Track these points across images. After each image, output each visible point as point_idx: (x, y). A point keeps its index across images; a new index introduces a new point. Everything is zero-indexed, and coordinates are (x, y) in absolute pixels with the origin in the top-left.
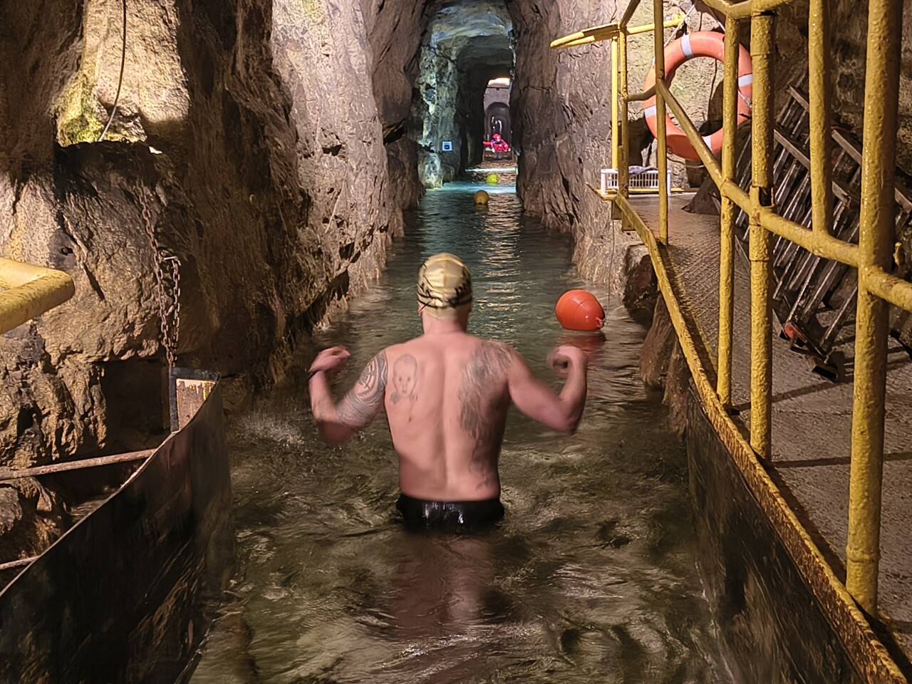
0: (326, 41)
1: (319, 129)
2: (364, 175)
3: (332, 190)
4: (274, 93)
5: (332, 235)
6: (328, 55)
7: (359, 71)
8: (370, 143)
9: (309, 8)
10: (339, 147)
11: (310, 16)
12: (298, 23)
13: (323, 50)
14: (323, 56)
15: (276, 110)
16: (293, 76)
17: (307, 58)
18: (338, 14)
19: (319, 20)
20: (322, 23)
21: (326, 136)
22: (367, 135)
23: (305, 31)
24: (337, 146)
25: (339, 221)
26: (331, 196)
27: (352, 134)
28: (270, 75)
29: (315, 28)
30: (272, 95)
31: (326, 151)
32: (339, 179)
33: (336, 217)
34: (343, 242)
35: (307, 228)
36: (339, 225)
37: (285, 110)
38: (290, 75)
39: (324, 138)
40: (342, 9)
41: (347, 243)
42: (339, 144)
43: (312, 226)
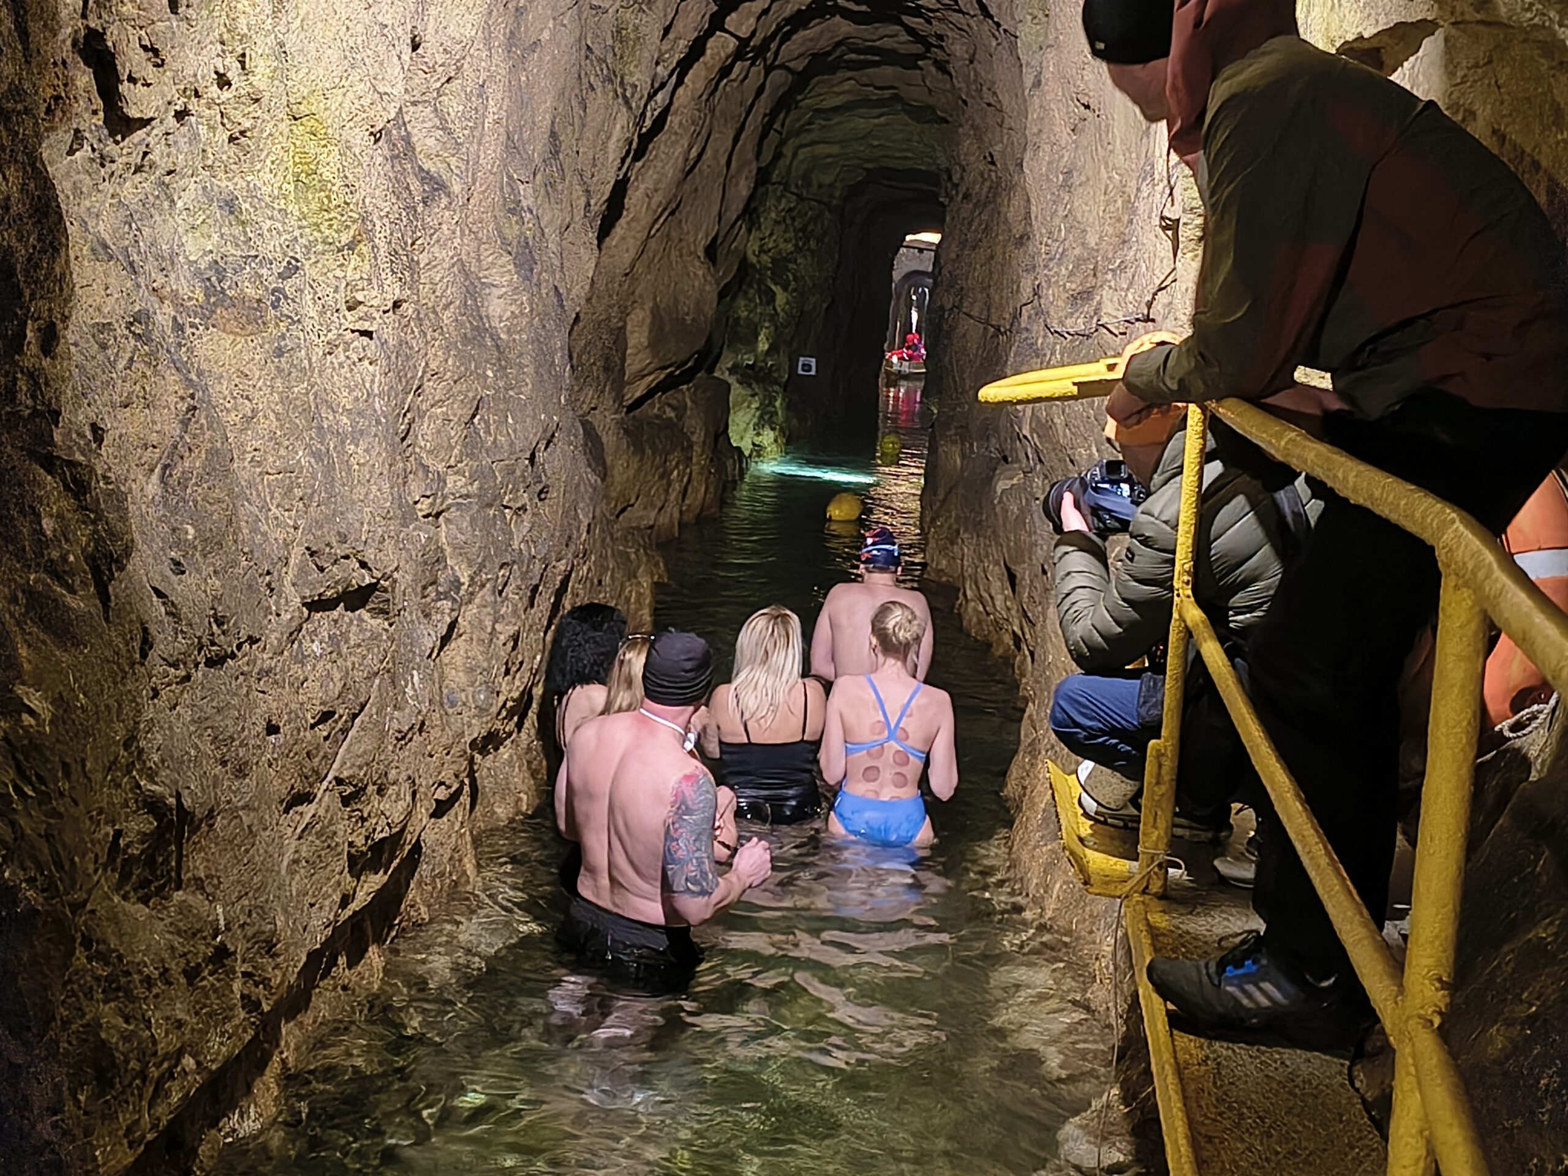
0: (360, 297)
1: (297, 555)
2: (490, 599)
3: (326, 716)
4: (60, 516)
5: (319, 835)
6: (368, 334)
7: (509, 332)
8: (523, 508)
9: (314, 206)
10: (373, 587)
11: (317, 225)
12: (271, 247)
13: (351, 320)
14: (349, 336)
15: (59, 577)
16: (192, 426)
17: (279, 352)
18: (445, 201)
19: (345, 238)
20: (351, 246)
21: (322, 569)
22: (515, 490)
23: (292, 269)
24: (370, 585)
25: (350, 790)
26: (323, 730)
27: (468, 496)
28: (50, 463)
29: (330, 260)
30: (48, 524)
31: (318, 605)
32: (359, 675)
33: (339, 781)
34: (360, 841)
35: (178, 895)
36: (346, 801)
37: (96, 571)
38: (185, 423)
39: (316, 575)
40: (456, 188)
41: (378, 836)
42: (368, 580)
43: (199, 884)
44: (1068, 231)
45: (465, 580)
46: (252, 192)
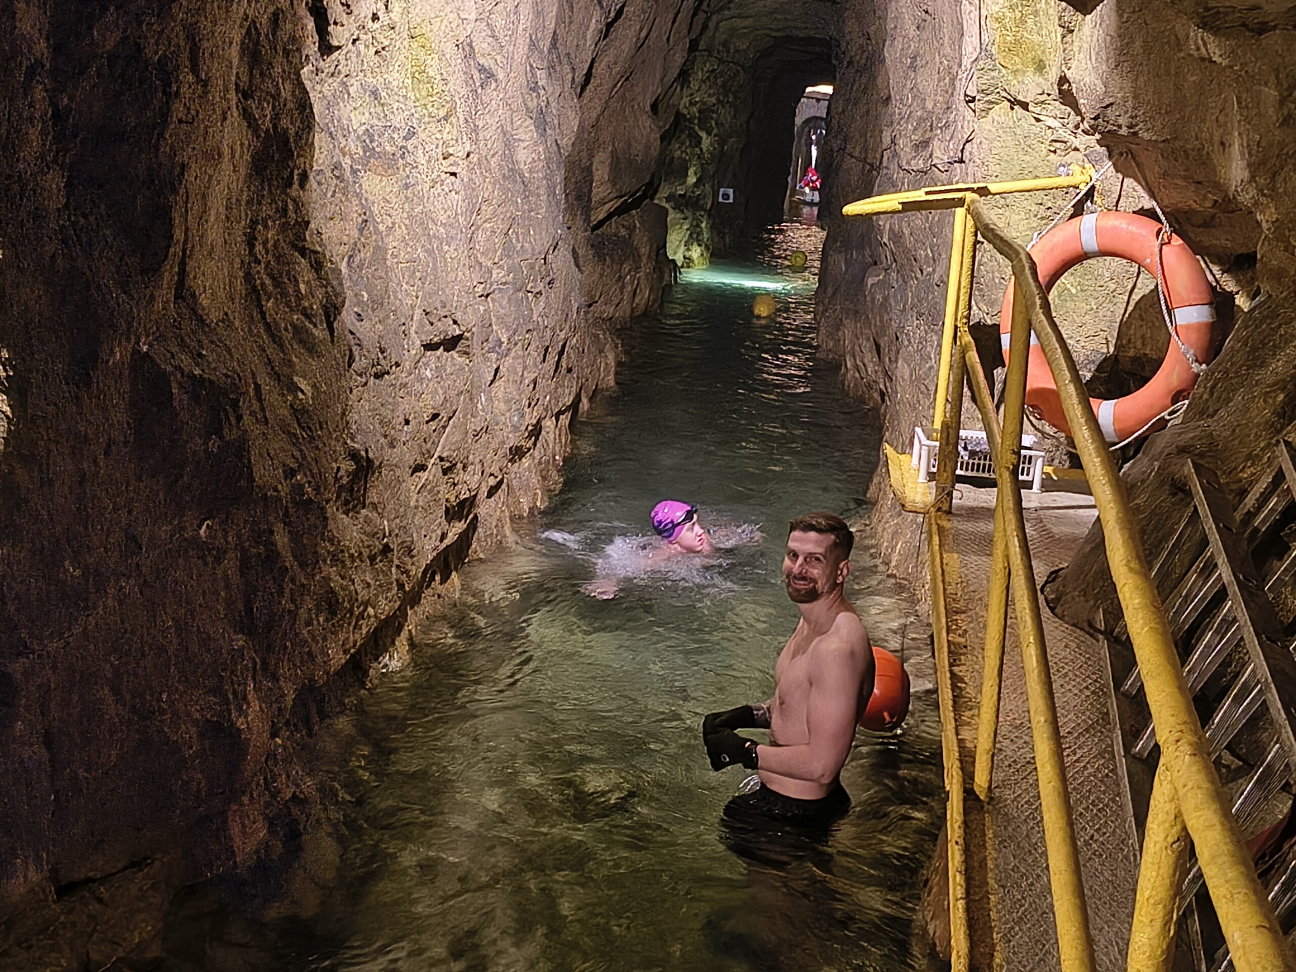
0: (451, 151)
1: (418, 312)
2: (520, 353)
3: (435, 416)
4: (308, 283)
5: (430, 491)
6: (454, 174)
7: (530, 172)
8: (540, 293)
9: (424, 93)
10: (460, 337)
11: (425, 105)
12: (397, 120)
13: (445, 166)
14: (443, 176)
15: (308, 316)
16: (365, 232)
17: (407, 186)
18: (494, 86)
19: (442, 113)
20: (446, 118)
21: (432, 324)
22: (535, 281)
23: (411, 134)
24: (458, 336)
25: (448, 464)
26: (433, 425)
27: (505, 283)
28: (303, 252)
29: (433, 128)
30: (302, 287)
31: (430, 347)
32: (453, 393)
33: (441, 459)
34: (452, 499)
35: (364, 512)
36: (445, 472)
37: (327, 316)
38: (361, 231)
39: (429, 327)
40: (501, 76)
41: (462, 497)
42: (458, 332)
43: (375, 507)
44: (913, 98)
45: (504, 339)
46: (387, 85)
